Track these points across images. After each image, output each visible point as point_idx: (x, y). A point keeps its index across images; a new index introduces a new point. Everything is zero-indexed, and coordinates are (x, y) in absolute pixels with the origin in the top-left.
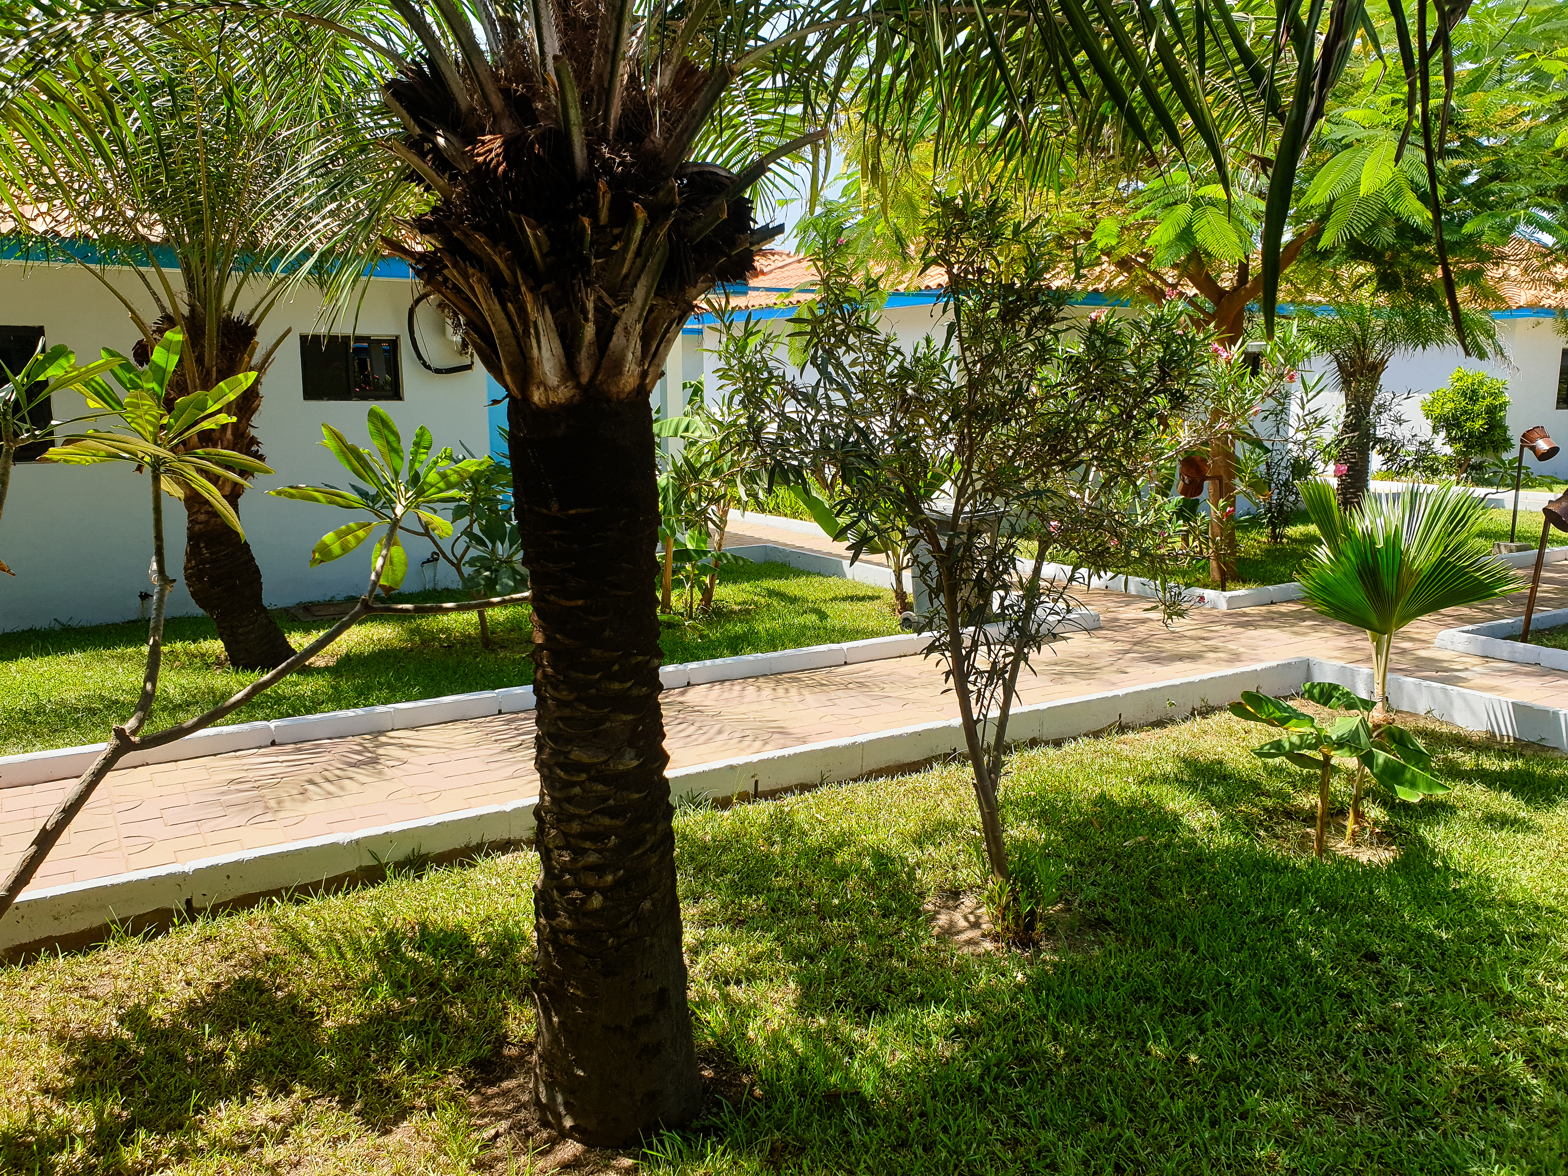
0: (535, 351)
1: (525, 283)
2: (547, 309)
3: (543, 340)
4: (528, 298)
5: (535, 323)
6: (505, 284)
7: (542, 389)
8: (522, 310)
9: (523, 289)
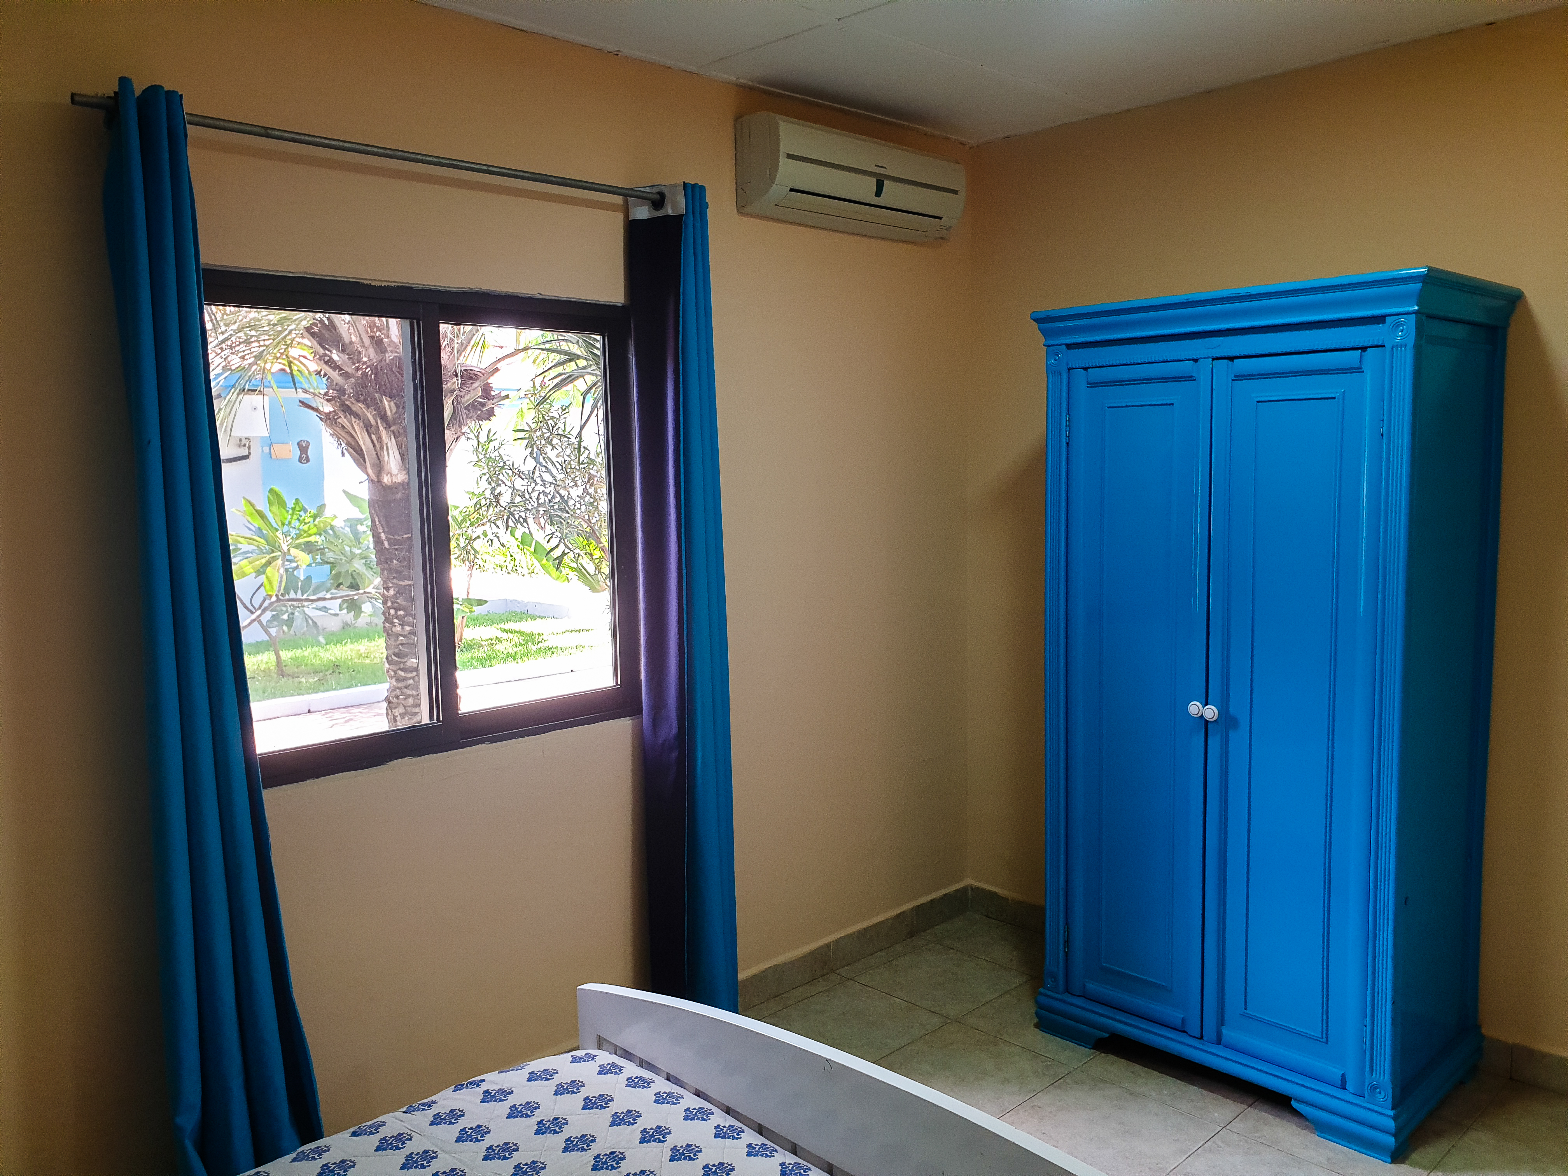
0: (386, 458)
1: (382, 425)
2: (392, 437)
3: (390, 452)
4: (383, 433)
5: (387, 444)
6: (371, 426)
7: (389, 475)
8: (379, 438)
9: (381, 428)
